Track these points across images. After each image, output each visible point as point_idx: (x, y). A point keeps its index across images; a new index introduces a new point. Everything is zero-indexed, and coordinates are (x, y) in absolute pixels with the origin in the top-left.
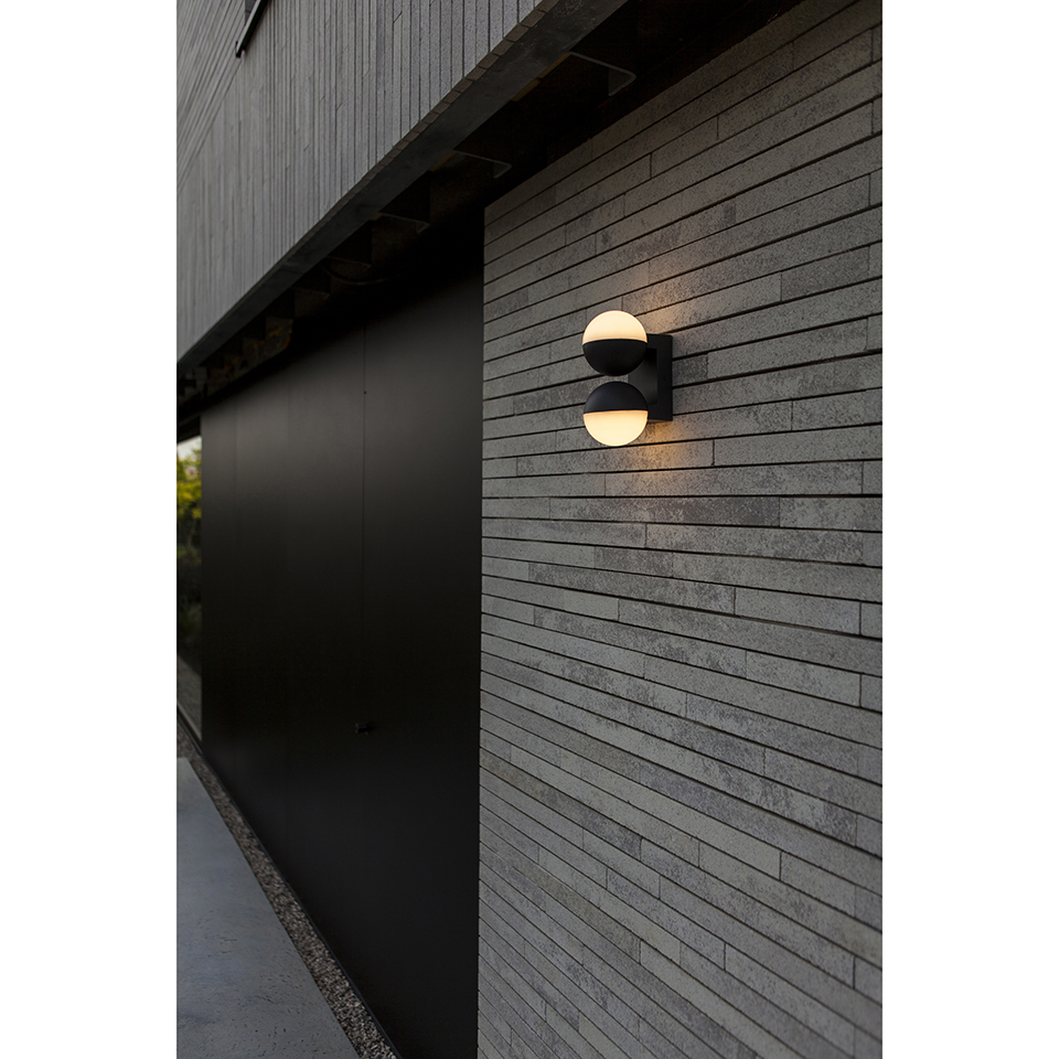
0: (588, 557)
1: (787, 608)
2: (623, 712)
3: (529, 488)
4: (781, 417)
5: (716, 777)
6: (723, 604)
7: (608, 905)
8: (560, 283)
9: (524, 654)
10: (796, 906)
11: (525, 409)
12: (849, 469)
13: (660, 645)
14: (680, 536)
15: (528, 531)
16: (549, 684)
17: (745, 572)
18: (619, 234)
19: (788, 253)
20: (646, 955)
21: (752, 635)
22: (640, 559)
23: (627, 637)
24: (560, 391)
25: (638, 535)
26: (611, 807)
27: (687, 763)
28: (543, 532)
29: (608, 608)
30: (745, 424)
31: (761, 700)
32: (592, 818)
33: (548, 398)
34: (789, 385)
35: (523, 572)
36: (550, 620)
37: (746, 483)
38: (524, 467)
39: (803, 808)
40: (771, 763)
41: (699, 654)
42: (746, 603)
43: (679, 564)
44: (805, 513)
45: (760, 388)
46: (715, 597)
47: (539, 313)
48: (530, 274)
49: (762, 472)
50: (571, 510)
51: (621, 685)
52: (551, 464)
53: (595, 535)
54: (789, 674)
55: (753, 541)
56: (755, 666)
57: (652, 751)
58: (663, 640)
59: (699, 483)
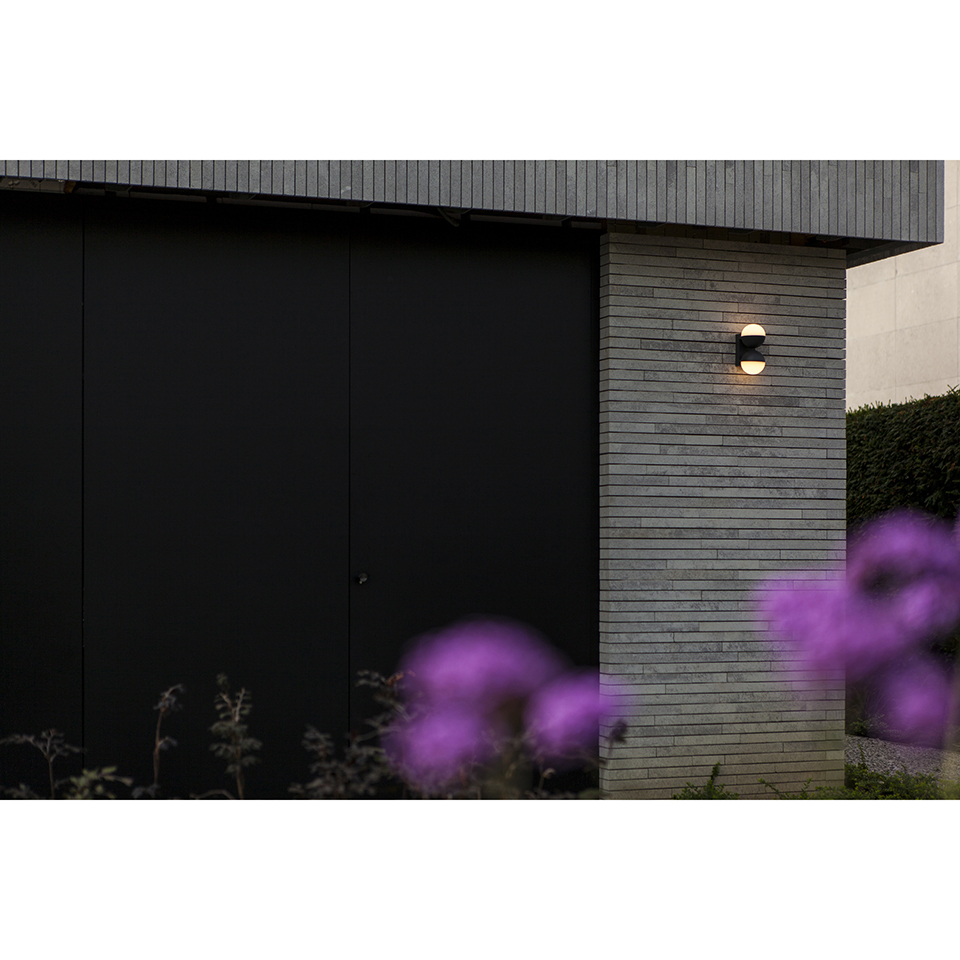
0: (702, 419)
1: (803, 432)
2: (727, 482)
3: (655, 387)
4: (799, 372)
5: (776, 494)
6: (778, 433)
7: (718, 565)
8: (681, 294)
9: (651, 470)
10: (808, 524)
11: (651, 347)
12: (822, 390)
13: (746, 452)
14: (756, 410)
15: (655, 408)
16: (673, 481)
17: (787, 422)
18: (721, 286)
19: (802, 321)
20: (741, 575)
21: (790, 442)
22: (735, 419)
23: (726, 451)
24: (681, 344)
25: (734, 410)
26: (719, 523)
27: (762, 493)
28: (668, 409)
29: (718, 440)
30: (785, 372)
31: (794, 463)
32: (706, 532)
33: (672, 345)
34: (802, 363)
35: (651, 428)
36: (672, 450)
37: (787, 392)
38: (650, 376)
39: (809, 493)
40: (796, 483)
41: (766, 452)
42: (786, 432)
43: (755, 420)
44: (809, 403)
45: (791, 362)
46: (774, 431)
47: (662, 303)
48: (657, 282)
49: (793, 389)
50: (692, 398)
51: (725, 472)
52: (674, 377)
53: (707, 410)
54: (804, 453)
55: (789, 411)
56: (790, 453)
57: (744, 493)
58: (748, 450)
59: (767, 391)
